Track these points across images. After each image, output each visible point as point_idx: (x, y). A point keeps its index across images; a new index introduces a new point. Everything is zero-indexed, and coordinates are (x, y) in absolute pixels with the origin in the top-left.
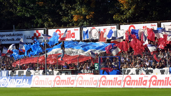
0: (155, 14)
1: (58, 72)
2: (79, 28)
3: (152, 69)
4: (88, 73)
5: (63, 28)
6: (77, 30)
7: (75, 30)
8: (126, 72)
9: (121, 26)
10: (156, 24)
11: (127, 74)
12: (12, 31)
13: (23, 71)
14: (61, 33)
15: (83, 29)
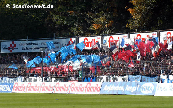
0: (160, 23)
1: (55, 79)
2: (100, 37)
3: (117, 77)
4: (75, 80)
5: (91, 36)
6: (100, 38)
7: (98, 38)
8: (100, 80)
9: (131, 34)
10: (156, 33)
11: (100, 81)
12: (53, 39)
13: (32, 78)
14: (88, 41)
15: (104, 37)
